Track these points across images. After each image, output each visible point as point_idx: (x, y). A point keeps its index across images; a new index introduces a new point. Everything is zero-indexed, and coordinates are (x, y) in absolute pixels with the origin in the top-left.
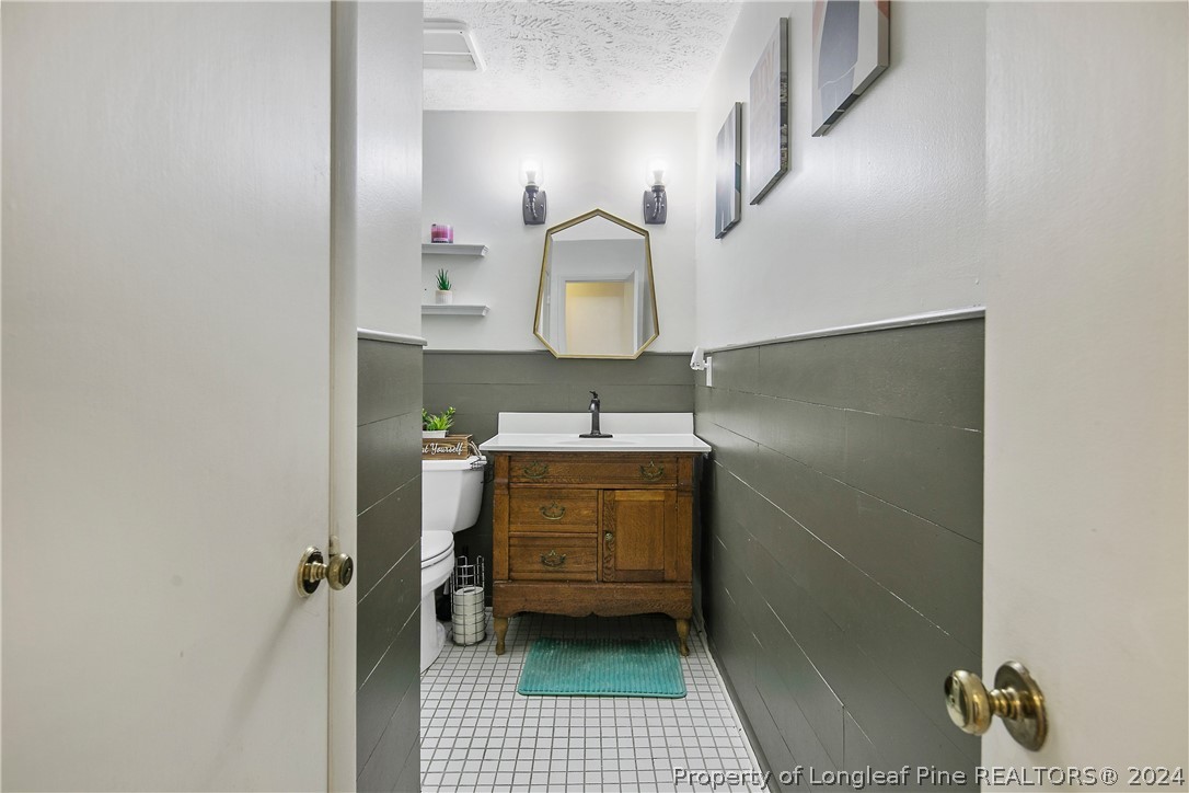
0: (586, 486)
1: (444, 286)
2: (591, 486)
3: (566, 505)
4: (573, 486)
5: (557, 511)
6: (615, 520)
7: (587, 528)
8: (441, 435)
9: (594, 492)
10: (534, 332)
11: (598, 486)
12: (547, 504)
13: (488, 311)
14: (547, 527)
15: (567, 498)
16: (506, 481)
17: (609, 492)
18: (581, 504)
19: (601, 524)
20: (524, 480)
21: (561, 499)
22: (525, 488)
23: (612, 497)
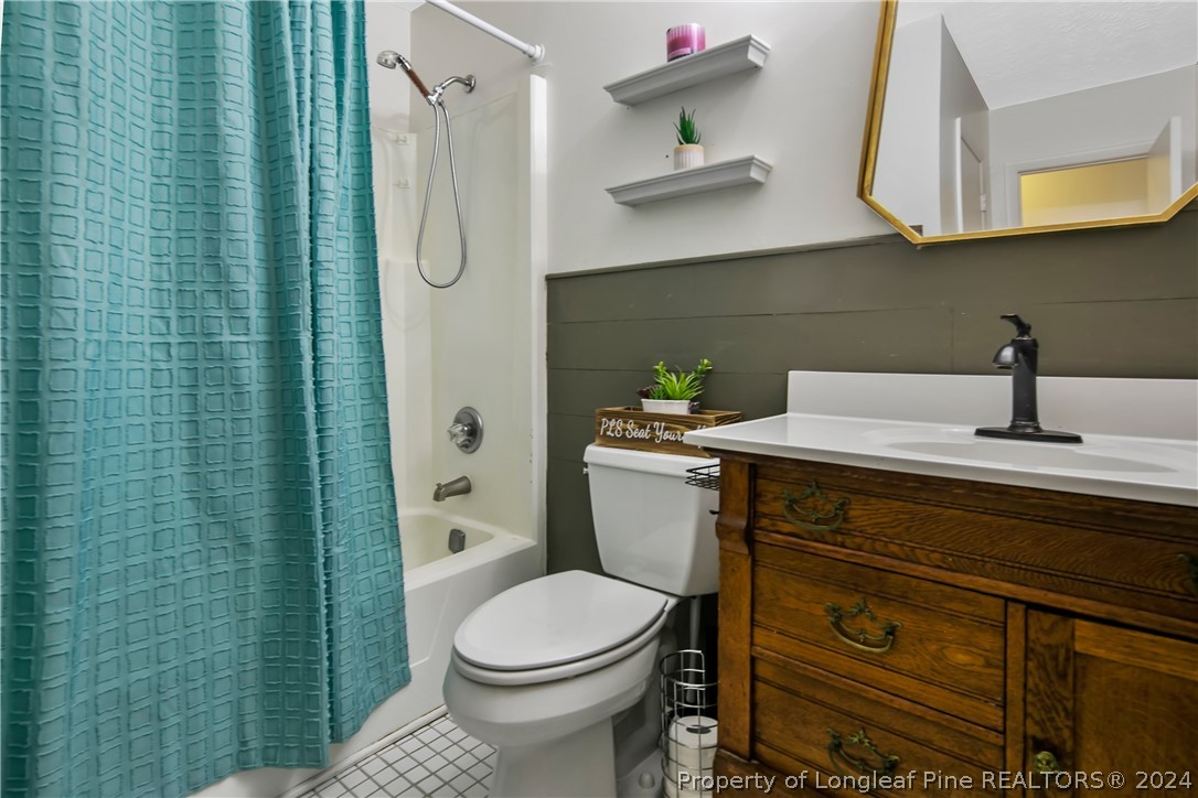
0: (963, 579)
1: (687, 135)
2: (982, 582)
3: (902, 619)
4: (920, 570)
5: (875, 631)
6: (1074, 716)
7: (966, 706)
8: (680, 408)
9: (994, 608)
10: (861, 194)
11: (1007, 588)
12: (849, 602)
13: (767, 170)
14: (844, 664)
15: (903, 600)
16: (743, 523)
17: (1048, 620)
18: (947, 630)
19: (1016, 711)
20: (787, 528)
21: (884, 598)
22: (790, 548)
23: (1057, 638)
